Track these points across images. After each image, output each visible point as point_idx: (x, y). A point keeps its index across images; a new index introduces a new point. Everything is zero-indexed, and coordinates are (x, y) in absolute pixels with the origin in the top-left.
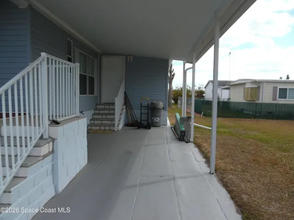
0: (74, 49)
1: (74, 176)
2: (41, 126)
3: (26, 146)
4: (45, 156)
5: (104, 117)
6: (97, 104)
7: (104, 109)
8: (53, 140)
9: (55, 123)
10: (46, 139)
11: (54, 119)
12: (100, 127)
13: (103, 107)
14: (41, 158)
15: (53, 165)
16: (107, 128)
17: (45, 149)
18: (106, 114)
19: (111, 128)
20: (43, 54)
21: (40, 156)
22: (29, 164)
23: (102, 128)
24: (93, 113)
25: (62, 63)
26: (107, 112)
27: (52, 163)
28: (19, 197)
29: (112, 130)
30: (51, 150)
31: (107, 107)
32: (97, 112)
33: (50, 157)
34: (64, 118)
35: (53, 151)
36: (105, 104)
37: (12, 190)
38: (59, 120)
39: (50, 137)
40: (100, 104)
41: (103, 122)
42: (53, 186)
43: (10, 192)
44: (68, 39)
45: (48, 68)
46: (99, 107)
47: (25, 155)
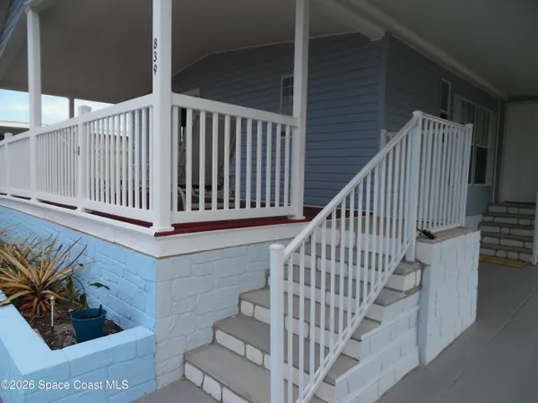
0: (452, 98)
1: (451, 340)
2: (405, 240)
3: (383, 270)
4: (409, 293)
5: (505, 230)
6: (489, 204)
7: (507, 215)
8: (423, 266)
9: (427, 236)
10: (410, 263)
11: (425, 228)
12: (497, 250)
13: (503, 210)
14: (403, 295)
15: (418, 312)
16: (514, 255)
17: (410, 280)
18: (511, 226)
19: (523, 256)
20: (417, 114)
21: (401, 291)
22: (387, 302)
23: (501, 254)
24: (481, 220)
25: (444, 126)
26: (514, 221)
27: (417, 308)
28: (370, 352)
29: (524, 262)
30: (418, 284)
31: (512, 210)
32: (489, 219)
33: (415, 296)
34: (441, 229)
35: (420, 287)
36: (509, 204)
37: (363, 337)
38: (433, 231)
39: (417, 260)
40: (497, 203)
41: (503, 242)
42: (416, 349)
43: (359, 341)
44: (443, 79)
45: (422, 136)
46: (493, 209)
47: (381, 285)
